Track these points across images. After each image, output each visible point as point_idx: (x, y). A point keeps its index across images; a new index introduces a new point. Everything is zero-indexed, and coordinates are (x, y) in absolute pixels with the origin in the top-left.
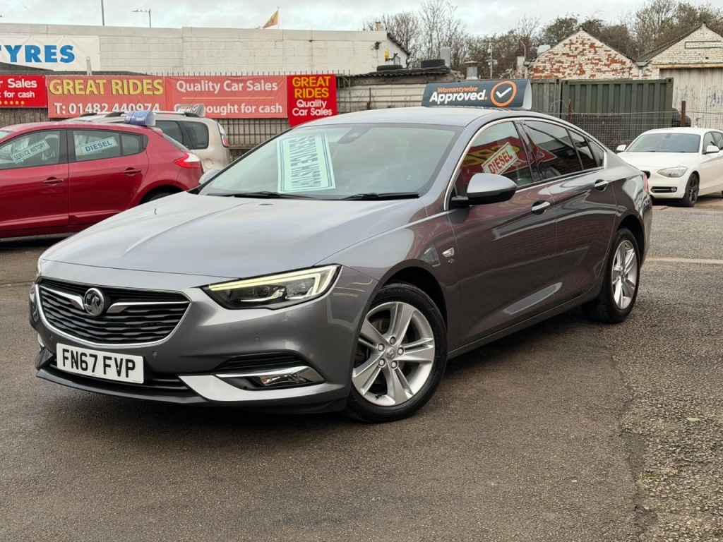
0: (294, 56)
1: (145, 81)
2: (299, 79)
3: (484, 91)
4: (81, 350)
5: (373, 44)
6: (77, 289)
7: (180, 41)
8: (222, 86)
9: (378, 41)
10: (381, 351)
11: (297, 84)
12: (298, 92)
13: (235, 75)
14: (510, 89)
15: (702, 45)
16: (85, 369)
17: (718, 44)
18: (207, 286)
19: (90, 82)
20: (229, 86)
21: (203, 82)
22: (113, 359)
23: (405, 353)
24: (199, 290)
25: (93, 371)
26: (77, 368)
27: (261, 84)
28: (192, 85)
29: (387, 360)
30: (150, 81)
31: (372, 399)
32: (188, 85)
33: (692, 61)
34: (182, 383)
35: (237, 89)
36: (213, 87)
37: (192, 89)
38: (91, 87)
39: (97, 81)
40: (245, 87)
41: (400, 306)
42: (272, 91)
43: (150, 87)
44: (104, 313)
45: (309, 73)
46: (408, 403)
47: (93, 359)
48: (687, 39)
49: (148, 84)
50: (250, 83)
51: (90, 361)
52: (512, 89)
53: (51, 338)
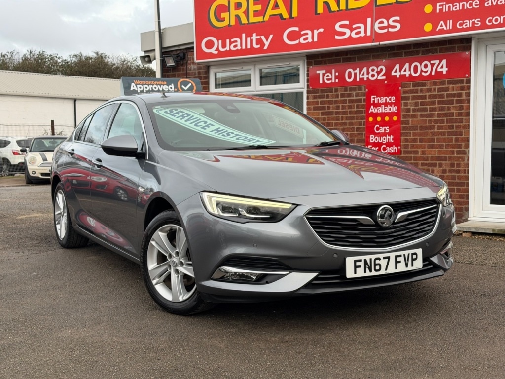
3: (172, 85)
4: (373, 257)
16: (379, 270)
22: (403, 256)
25: (386, 269)
26: (371, 271)
47: (387, 259)
51: (383, 263)
52: (192, 84)
53: (335, 255)
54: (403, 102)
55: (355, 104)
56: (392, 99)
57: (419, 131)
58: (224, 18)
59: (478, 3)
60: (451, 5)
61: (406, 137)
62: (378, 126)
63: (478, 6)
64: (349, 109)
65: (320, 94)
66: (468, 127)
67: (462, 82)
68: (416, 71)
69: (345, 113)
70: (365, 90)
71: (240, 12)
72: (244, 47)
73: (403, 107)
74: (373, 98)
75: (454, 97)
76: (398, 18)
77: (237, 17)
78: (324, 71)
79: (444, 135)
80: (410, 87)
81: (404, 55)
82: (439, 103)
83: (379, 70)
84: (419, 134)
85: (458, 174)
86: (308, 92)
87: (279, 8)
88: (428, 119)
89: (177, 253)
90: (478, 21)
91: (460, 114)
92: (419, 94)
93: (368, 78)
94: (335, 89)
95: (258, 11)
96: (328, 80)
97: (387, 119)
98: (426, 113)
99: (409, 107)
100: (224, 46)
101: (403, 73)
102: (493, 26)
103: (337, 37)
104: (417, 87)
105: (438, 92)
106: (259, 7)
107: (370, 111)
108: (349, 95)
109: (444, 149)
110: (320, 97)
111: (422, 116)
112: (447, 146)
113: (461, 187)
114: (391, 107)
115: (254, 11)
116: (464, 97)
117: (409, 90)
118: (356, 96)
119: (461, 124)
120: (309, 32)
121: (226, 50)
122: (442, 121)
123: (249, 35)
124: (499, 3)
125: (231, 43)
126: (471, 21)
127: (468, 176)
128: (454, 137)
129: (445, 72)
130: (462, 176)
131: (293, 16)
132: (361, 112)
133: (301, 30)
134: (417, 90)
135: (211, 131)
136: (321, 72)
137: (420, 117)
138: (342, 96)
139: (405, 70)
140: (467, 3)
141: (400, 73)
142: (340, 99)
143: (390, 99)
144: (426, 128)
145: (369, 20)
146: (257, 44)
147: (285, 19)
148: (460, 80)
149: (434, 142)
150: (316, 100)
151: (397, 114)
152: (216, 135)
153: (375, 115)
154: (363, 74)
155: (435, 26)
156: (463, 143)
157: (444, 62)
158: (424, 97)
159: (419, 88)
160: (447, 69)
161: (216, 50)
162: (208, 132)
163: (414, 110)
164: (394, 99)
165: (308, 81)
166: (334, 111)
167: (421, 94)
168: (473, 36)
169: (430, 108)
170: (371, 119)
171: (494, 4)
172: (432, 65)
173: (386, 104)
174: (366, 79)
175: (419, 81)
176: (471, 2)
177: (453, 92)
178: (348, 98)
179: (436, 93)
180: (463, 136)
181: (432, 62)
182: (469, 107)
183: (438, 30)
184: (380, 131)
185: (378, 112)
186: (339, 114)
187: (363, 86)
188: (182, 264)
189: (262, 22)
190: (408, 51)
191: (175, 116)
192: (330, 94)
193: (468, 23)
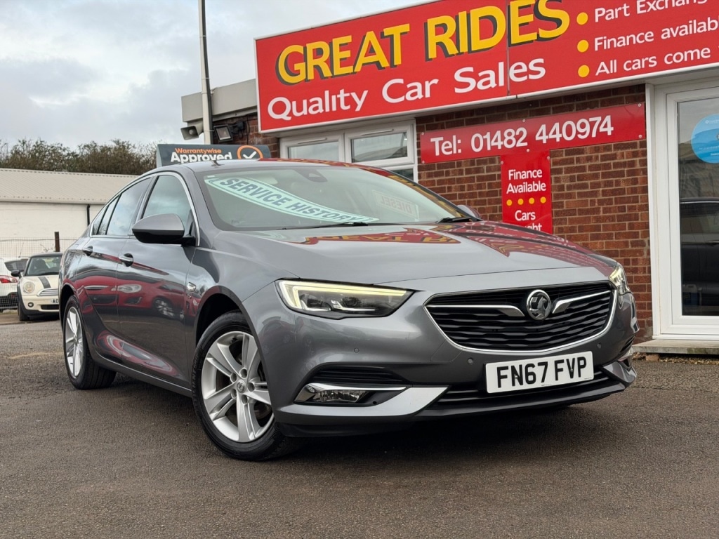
3: (230, 153)
4: (524, 363)
16: (533, 382)
22: (565, 362)
25: (543, 381)
26: (521, 384)
52: (257, 152)
53: (470, 361)
54: (553, 176)
55: (487, 182)
56: (538, 173)
57: (577, 216)
58: (299, 71)
59: (652, 35)
60: (614, 40)
61: (560, 226)
62: (520, 211)
63: (652, 40)
64: (478, 189)
65: (436, 170)
66: (646, 207)
67: (634, 145)
68: (569, 134)
69: (473, 195)
70: (500, 162)
71: (321, 62)
72: (327, 109)
73: (553, 184)
74: (512, 173)
75: (625, 167)
76: (541, 61)
77: (317, 68)
78: (441, 139)
79: (613, 220)
80: (562, 156)
81: (551, 111)
82: (604, 175)
83: (518, 133)
84: (578, 221)
85: (636, 275)
86: (420, 169)
87: (375, 54)
88: (589, 199)
89: (245, 373)
90: (652, 60)
91: (634, 191)
92: (575, 165)
93: (503, 146)
94: (457, 163)
95: (346, 58)
96: (447, 150)
97: (532, 201)
98: (586, 190)
99: (562, 183)
100: (300, 109)
101: (551, 136)
102: (675, 66)
103: (457, 90)
104: (572, 155)
105: (602, 160)
106: (347, 54)
107: (509, 191)
108: (478, 170)
109: (614, 240)
110: (437, 175)
111: (580, 195)
112: (618, 236)
113: (641, 293)
114: (536, 185)
115: (341, 59)
116: (638, 166)
117: (561, 160)
118: (487, 171)
119: (637, 204)
120: (419, 85)
121: (303, 115)
122: (610, 201)
123: (334, 92)
124: (681, 34)
125: (309, 105)
126: (643, 61)
127: (650, 277)
128: (627, 223)
129: (609, 134)
130: (641, 277)
131: (395, 64)
132: (495, 193)
133: (407, 82)
134: (573, 159)
135: (287, 208)
136: (436, 140)
137: (578, 197)
138: (468, 171)
139: (555, 133)
140: (636, 36)
141: (547, 137)
142: (465, 176)
143: (535, 174)
144: (588, 212)
145: (501, 65)
146: (346, 105)
147: (384, 68)
148: (631, 144)
149: (600, 230)
150: (431, 179)
151: (546, 194)
152: (295, 211)
153: (515, 197)
154: (496, 141)
155: (593, 68)
156: (640, 231)
157: (608, 119)
158: (583, 169)
159: (575, 157)
160: (612, 129)
161: (288, 115)
162: (283, 208)
163: (569, 188)
164: (541, 173)
165: (419, 153)
166: (458, 193)
167: (578, 165)
168: (647, 81)
169: (591, 183)
170: (509, 203)
171: (675, 35)
172: (592, 124)
173: (530, 180)
174: (500, 147)
175: (575, 147)
176: (642, 34)
177: (622, 161)
178: (476, 175)
179: (599, 162)
180: (640, 221)
181: (591, 119)
182: (645, 181)
183: (597, 74)
184: (523, 219)
185: (520, 192)
186: (466, 198)
187: (497, 157)
188: (251, 387)
189: (352, 73)
190: (558, 105)
191: (235, 188)
192: (450, 169)
193: (639, 64)
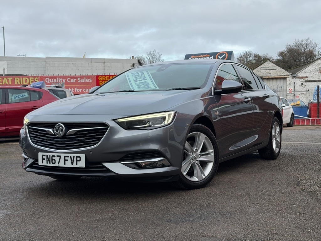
0: (97, 69)
1: (30, 78)
2: (101, 77)
3: (213, 56)
4: (52, 154)
5: (132, 64)
6: (50, 125)
7: (45, 63)
8: (66, 81)
9: (134, 63)
10: (192, 155)
11: (101, 79)
12: (101, 82)
13: (72, 75)
14: (225, 55)
15: (268, 69)
16: (54, 163)
17: (275, 68)
18: (116, 119)
19: (5, 79)
20: (69, 80)
21: (57, 78)
22: (69, 157)
23: (201, 157)
24: (113, 121)
25: (59, 164)
26: (50, 163)
27: (84, 79)
28: (52, 80)
29: (194, 160)
30: (33, 78)
31: (188, 177)
32: (51, 80)
33: (264, 75)
34: (104, 167)
35: (73, 82)
36: (62, 81)
37: (52, 82)
38: (5, 81)
39: (8, 78)
40: (77, 81)
41: (199, 134)
42: (89, 82)
43: (33, 81)
44: (65, 135)
45: (106, 74)
46: (204, 180)
47: (59, 158)
48: (261, 66)
49: (32, 79)
50: (79, 79)
51: (57, 159)
53: (35, 151)
